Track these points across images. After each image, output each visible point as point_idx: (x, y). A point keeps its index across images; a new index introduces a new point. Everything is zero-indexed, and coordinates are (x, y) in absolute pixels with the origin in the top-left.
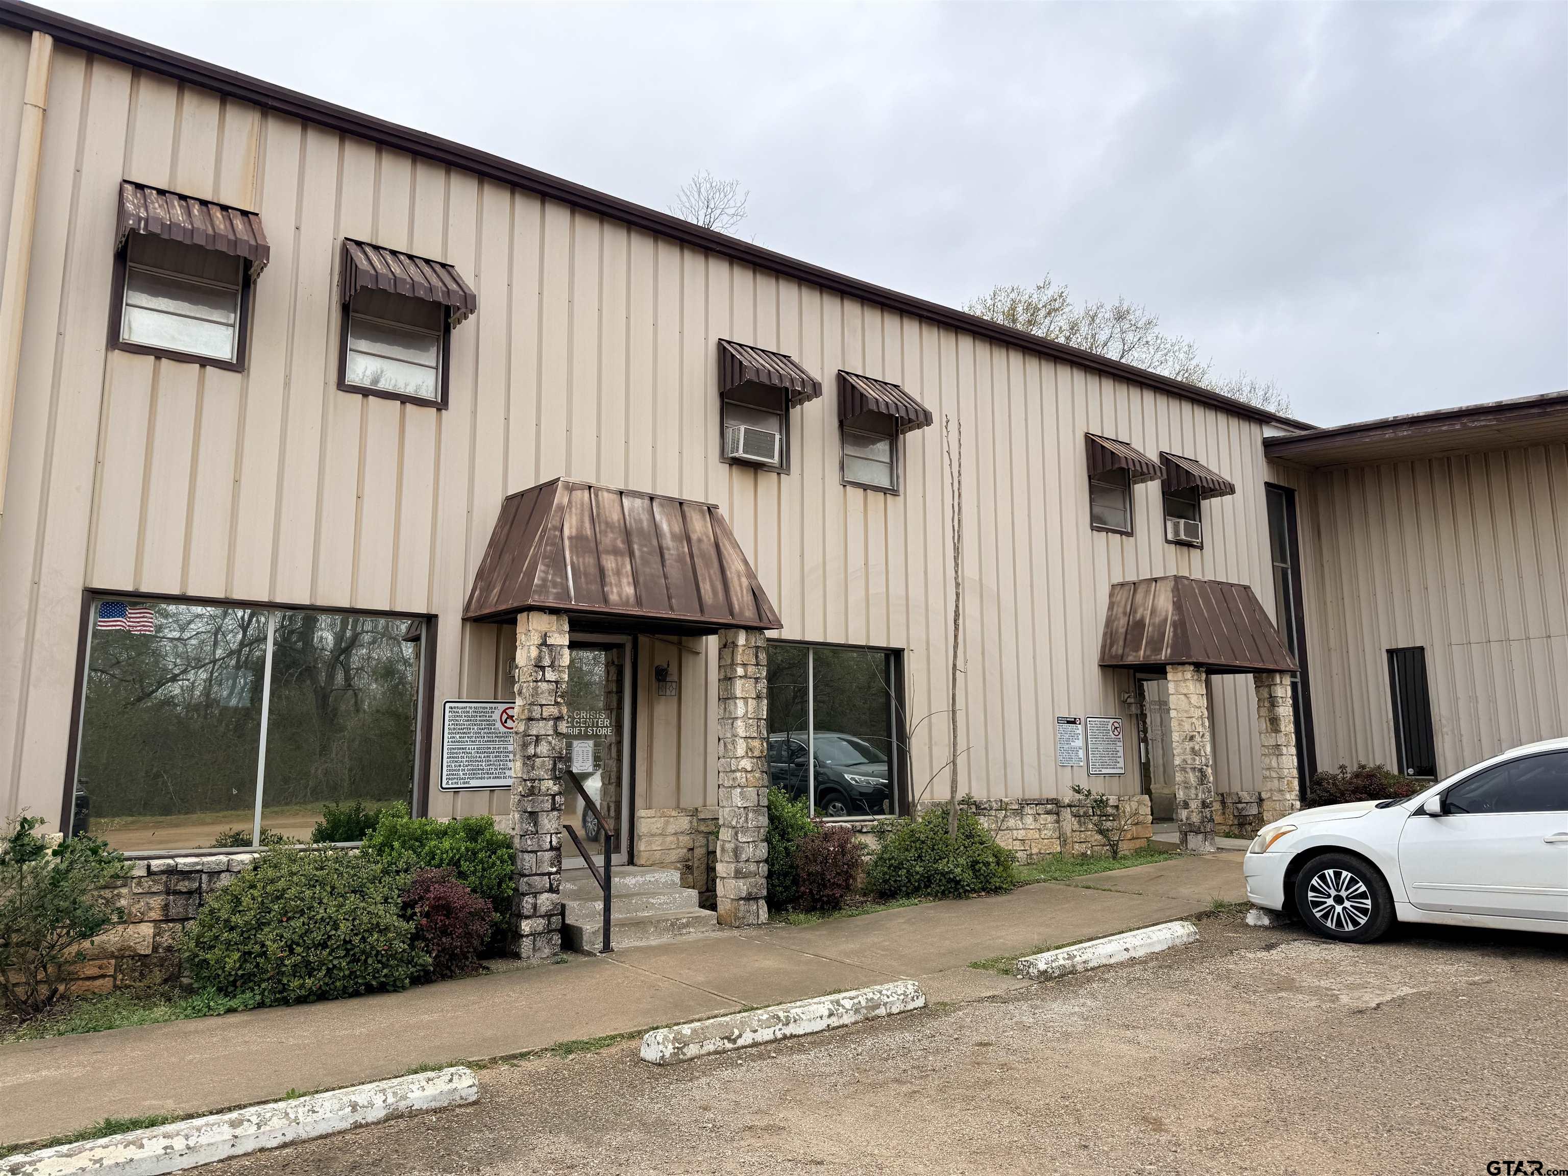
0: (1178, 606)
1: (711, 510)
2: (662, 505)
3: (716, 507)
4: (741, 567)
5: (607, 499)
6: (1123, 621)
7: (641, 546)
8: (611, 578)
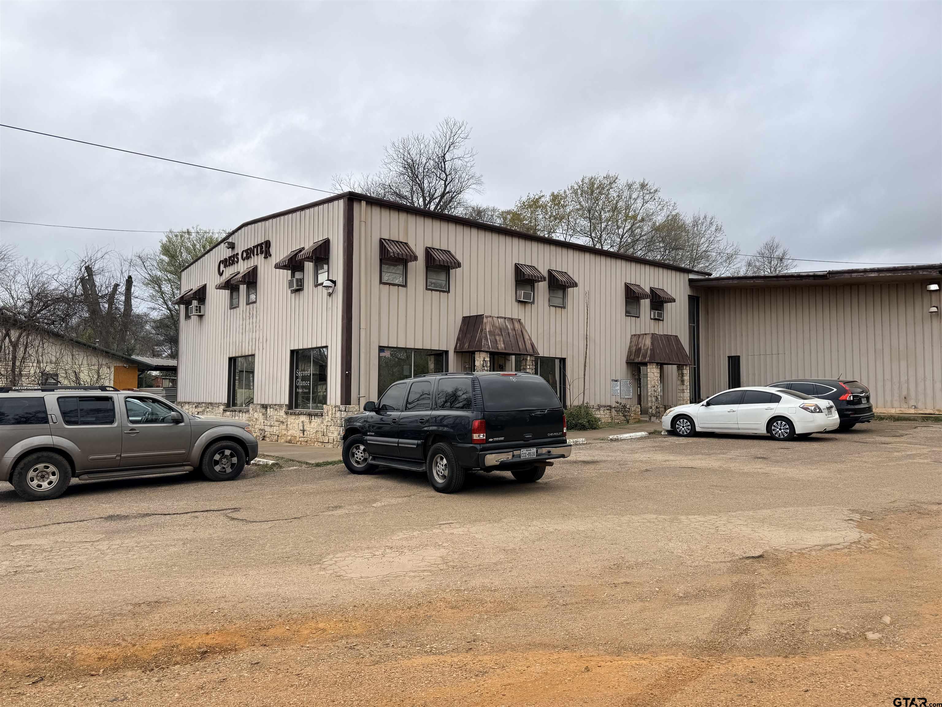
0: (652, 344)
1: (519, 320)
2: (508, 320)
3: (520, 320)
4: (528, 338)
5: (495, 319)
6: (634, 348)
7: (504, 333)
8: (499, 342)
